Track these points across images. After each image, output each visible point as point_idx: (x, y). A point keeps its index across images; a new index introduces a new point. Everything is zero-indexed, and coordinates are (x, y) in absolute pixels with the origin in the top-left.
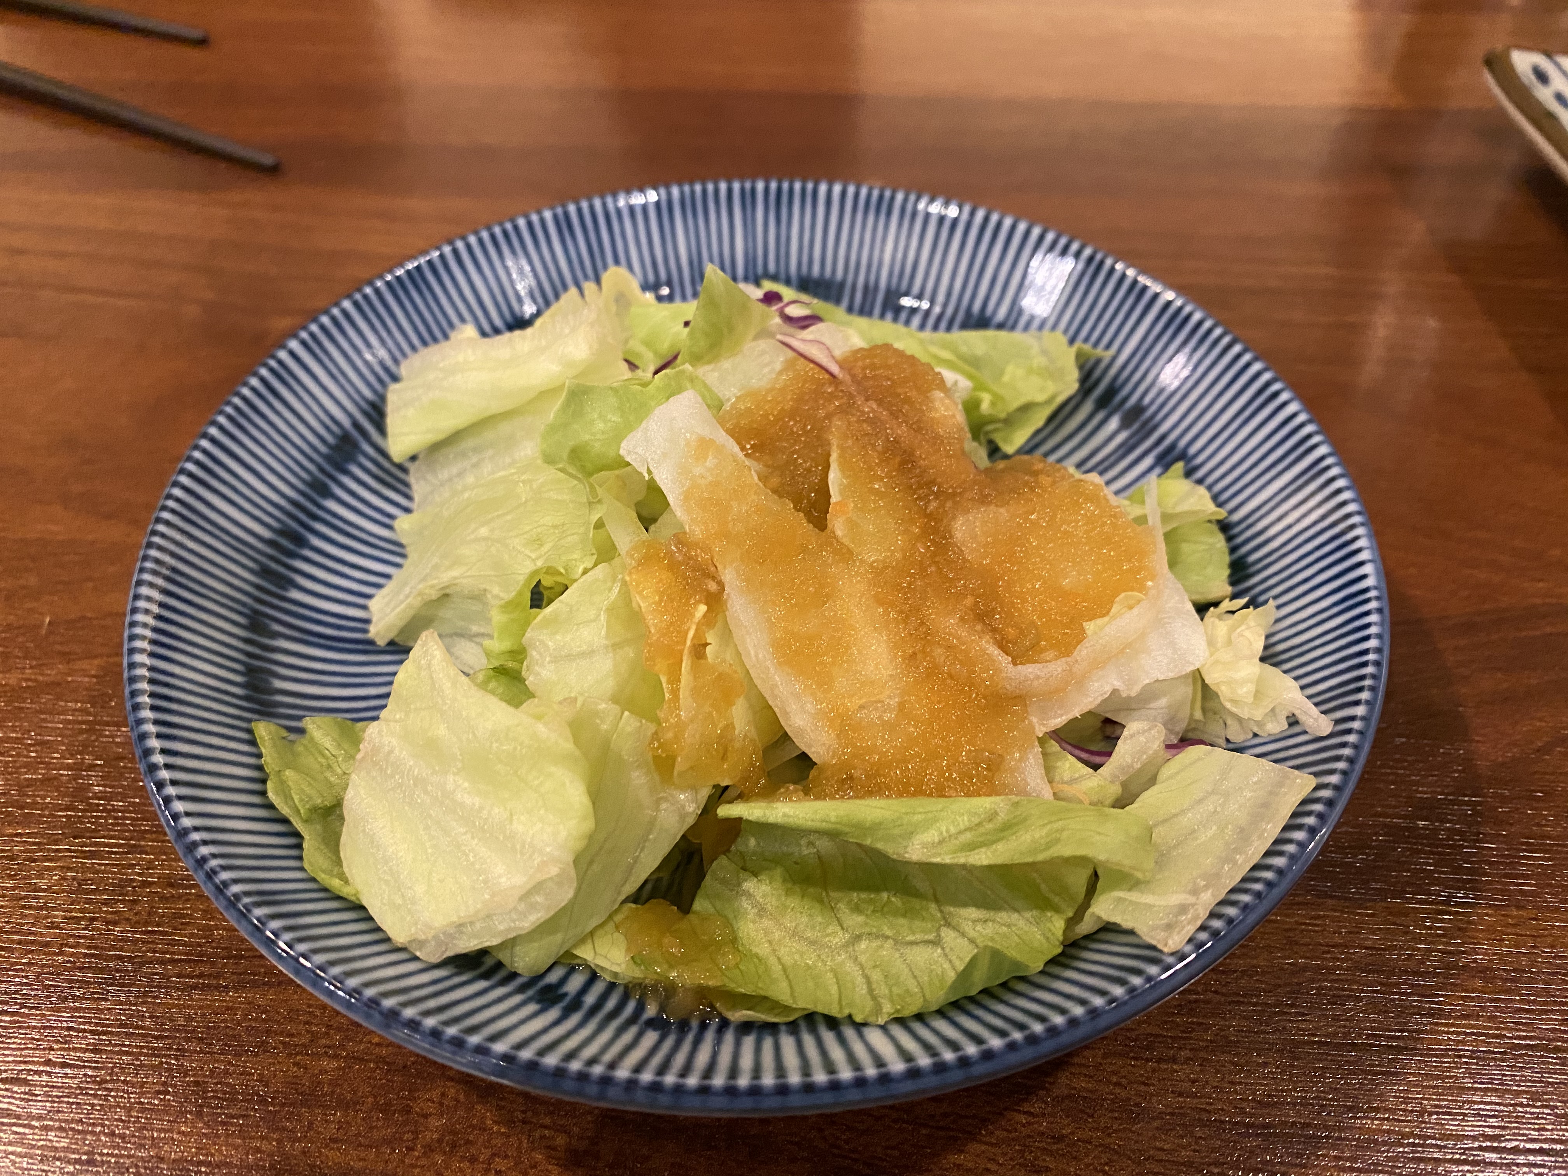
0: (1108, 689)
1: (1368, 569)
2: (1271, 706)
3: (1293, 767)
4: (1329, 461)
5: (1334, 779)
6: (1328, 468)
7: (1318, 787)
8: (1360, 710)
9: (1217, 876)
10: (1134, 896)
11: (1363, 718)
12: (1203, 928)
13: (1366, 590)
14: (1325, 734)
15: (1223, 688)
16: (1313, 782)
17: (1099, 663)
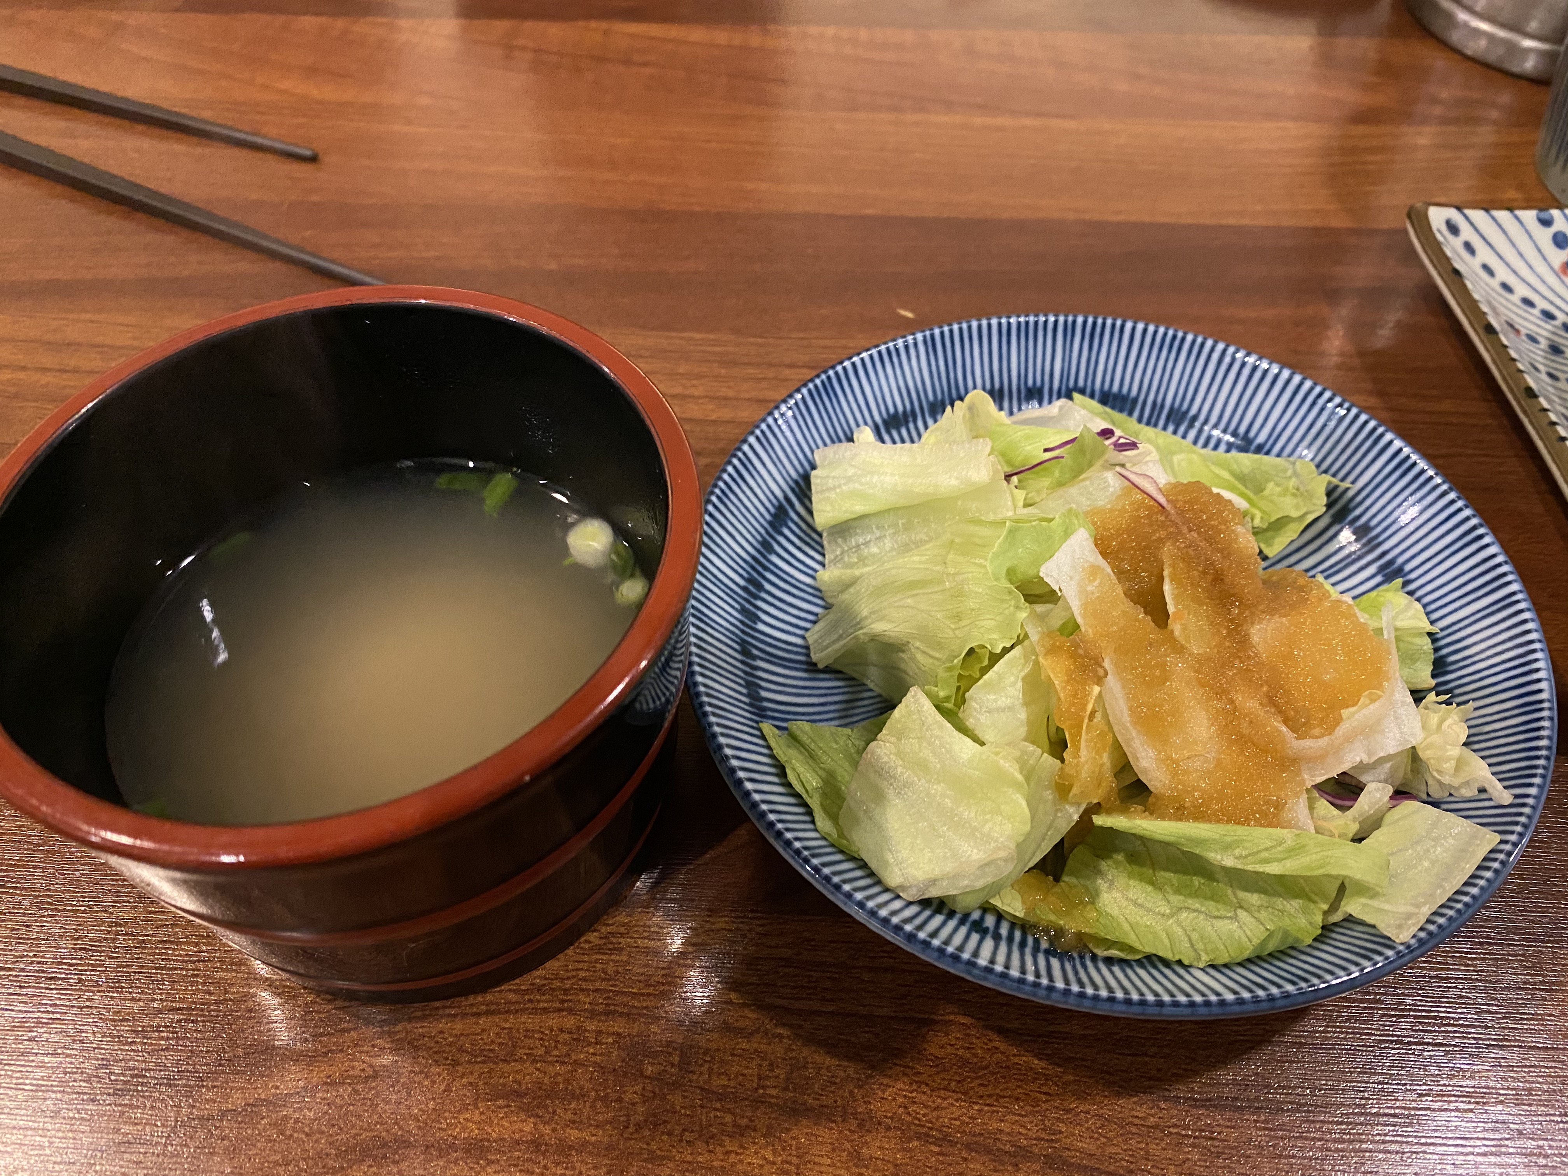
0: (1358, 759)
1: (1543, 685)
2: (1467, 779)
3: (1481, 824)
4: (1519, 596)
5: (1513, 838)
6: (1518, 602)
7: (1502, 842)
8: (1533, 791)
9: (1432, 895)
10: (1375, 903)
11: (1535, 797)
12: (1422, 929)
13: (1541, 702)
14: (1506, 804)
15: (1432, 761)
16: (1498, 838)
17: (1349, 739)
